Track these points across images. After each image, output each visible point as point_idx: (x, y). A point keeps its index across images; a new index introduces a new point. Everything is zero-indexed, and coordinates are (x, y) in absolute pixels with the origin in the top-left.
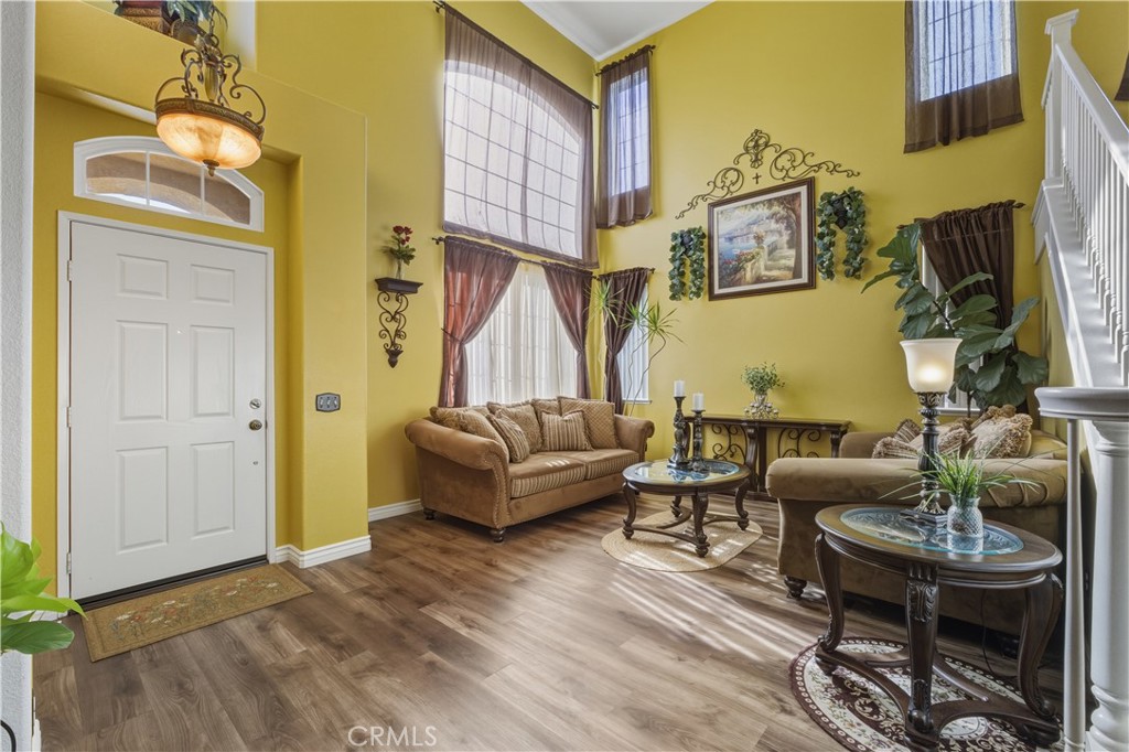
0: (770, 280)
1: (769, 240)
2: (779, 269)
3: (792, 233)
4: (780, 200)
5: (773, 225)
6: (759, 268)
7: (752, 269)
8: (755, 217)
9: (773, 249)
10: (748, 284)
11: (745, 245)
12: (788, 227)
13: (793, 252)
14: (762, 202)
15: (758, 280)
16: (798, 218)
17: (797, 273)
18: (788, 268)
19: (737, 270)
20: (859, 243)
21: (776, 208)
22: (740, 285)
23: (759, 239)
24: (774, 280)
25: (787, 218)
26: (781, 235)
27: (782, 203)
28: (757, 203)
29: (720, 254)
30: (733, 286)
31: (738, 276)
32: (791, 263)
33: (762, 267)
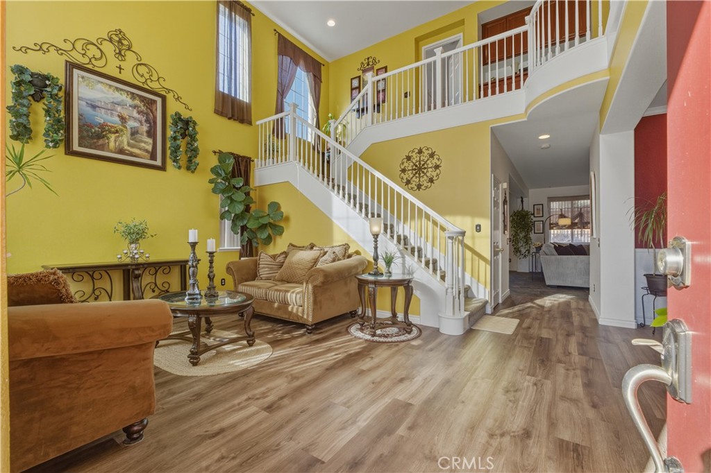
0: (131, 154)
1: (131, 124)
2: (140, 149)
3: (150, 127)
4: (142, 99)
5: (135, 114)
6: (122, 142)
7: (115, 141)
8: (119, 100)
9: (134, 133)
10: (111, 152)
11: (109, 118)
12: (147, 121)
13: (150, 141)
14: (127, 92)
15: (121, 151)
16: (155, 118)
17: (153, 157)
18: (147, 151)
19: (99, 136)
20: (193, 152)
21: (137, 102)
22: (103, 150)
23: (123, 119)
24: (135, 156)
25: (147, 114)
26: (142, 125)
27: (143, 101)
28: (122, 90)
29: (80, 115)
30: (95, 148)
31: (101, 142)
32: (150, 148)
33: (126, 143)
